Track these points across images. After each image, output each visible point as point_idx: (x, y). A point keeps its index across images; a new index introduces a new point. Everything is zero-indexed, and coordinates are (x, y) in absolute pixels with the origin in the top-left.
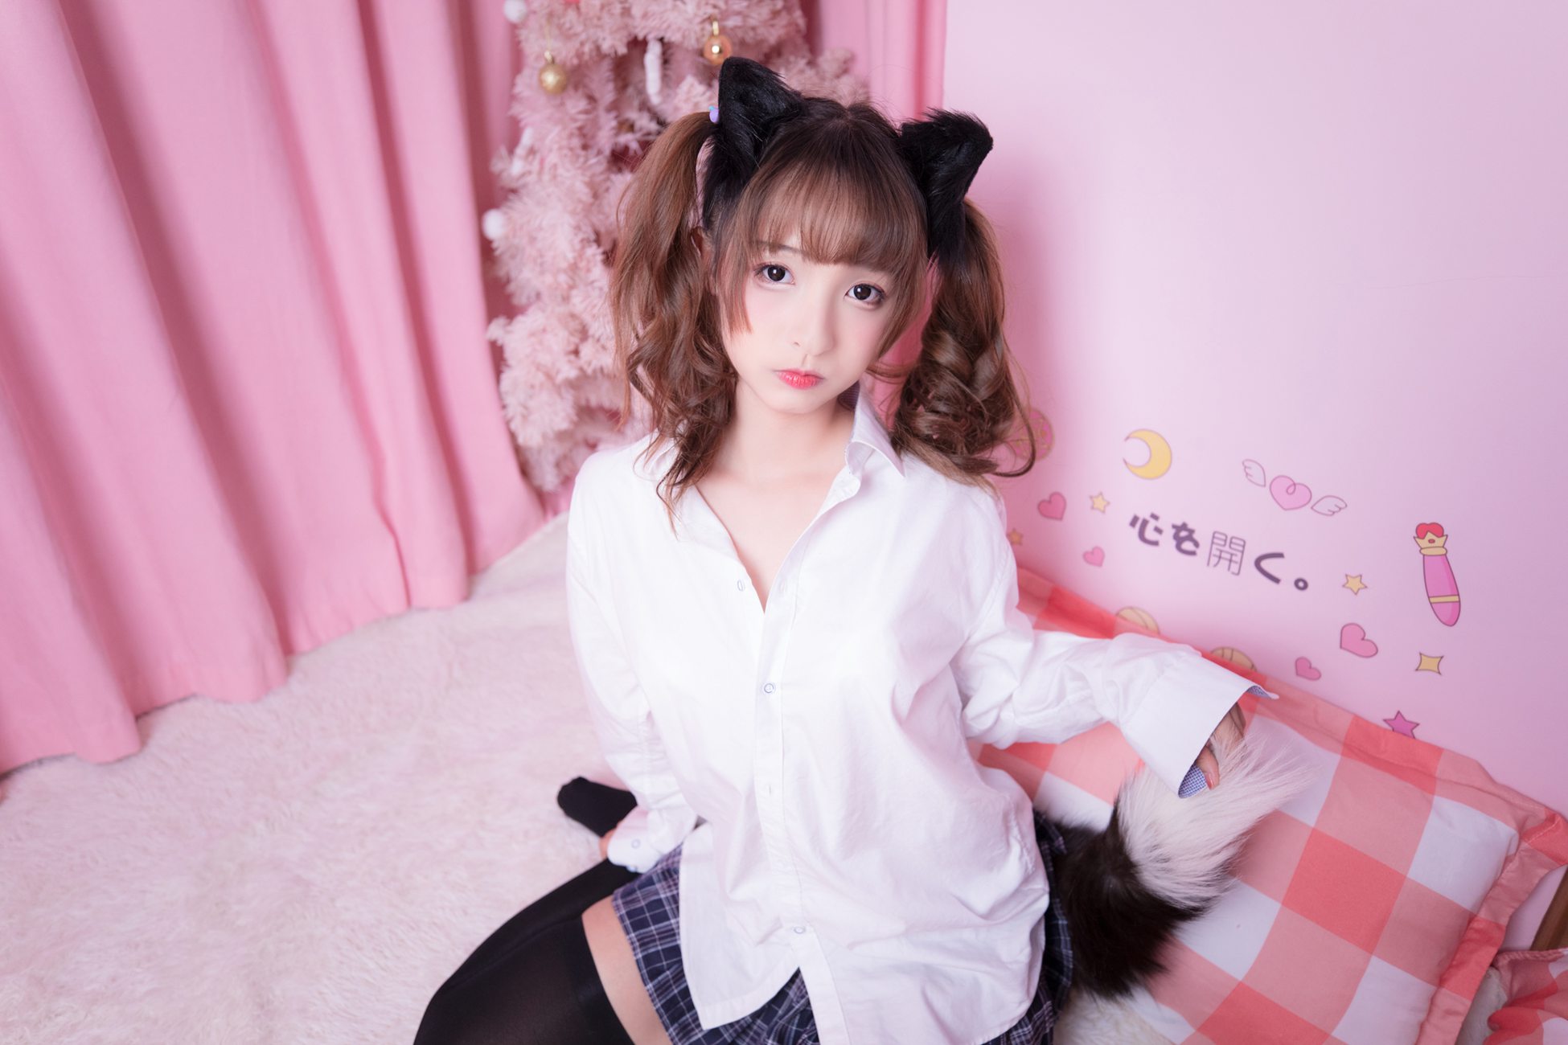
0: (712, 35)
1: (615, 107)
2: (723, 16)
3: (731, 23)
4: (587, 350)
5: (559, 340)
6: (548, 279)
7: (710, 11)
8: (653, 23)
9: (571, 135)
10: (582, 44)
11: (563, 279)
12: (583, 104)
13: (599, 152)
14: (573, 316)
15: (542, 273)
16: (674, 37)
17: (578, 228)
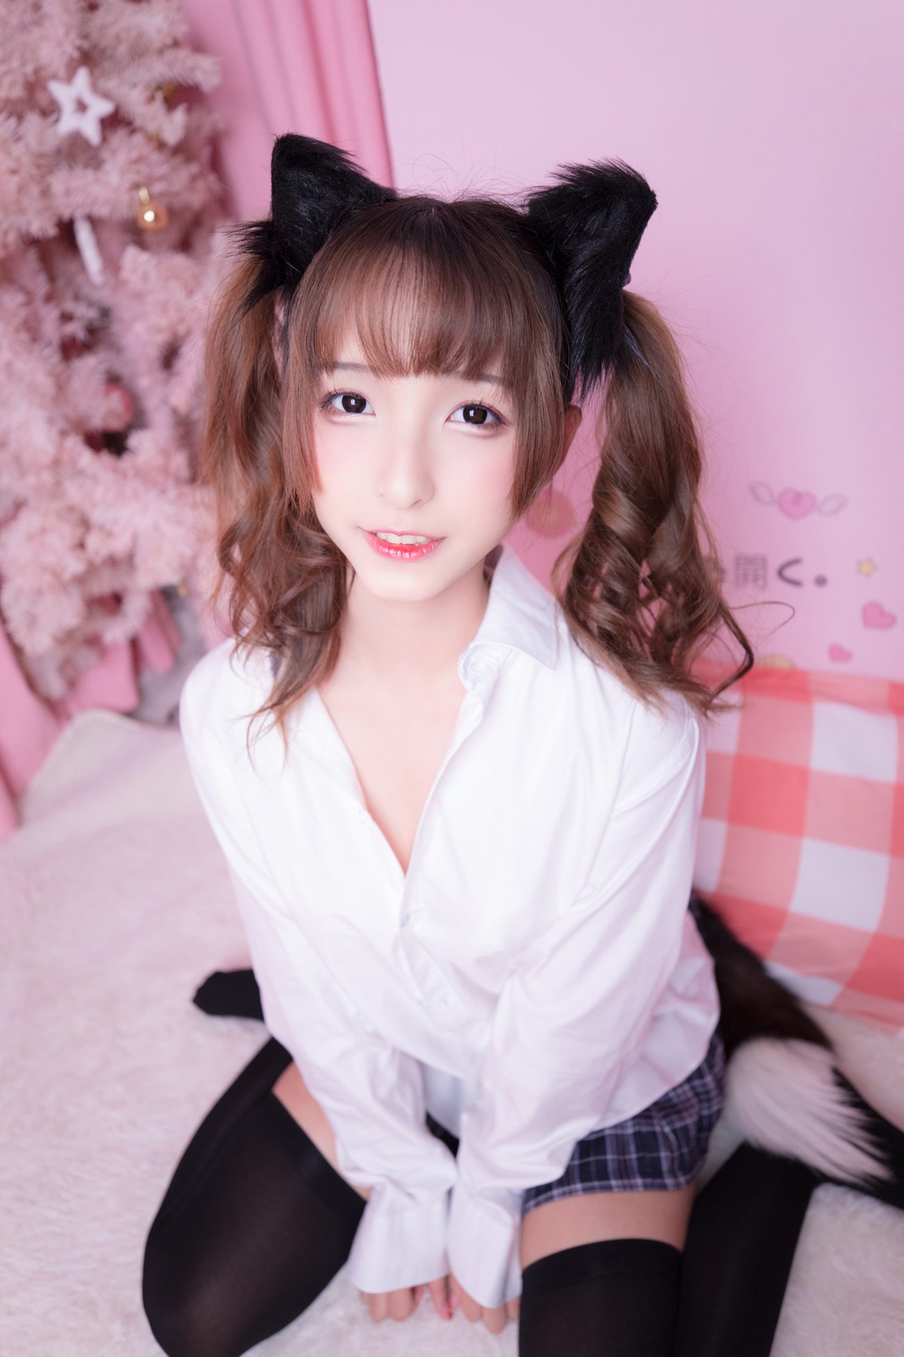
0: (142, 204)
1: (49, 298)
2: (148, 182)
3: (158, 187)
4: (93, 541)
5: (61, 537)
6: (31, 480)
7: (134, 178)
8: (77, 199)
9: (17, 331)
10: (6, 233)
11: (47, 477)
12: (20, 298)
13: (49, 344)
14: (71, 509)
15: (23, 474)
16: (102, 211)
17: (51, 421)
